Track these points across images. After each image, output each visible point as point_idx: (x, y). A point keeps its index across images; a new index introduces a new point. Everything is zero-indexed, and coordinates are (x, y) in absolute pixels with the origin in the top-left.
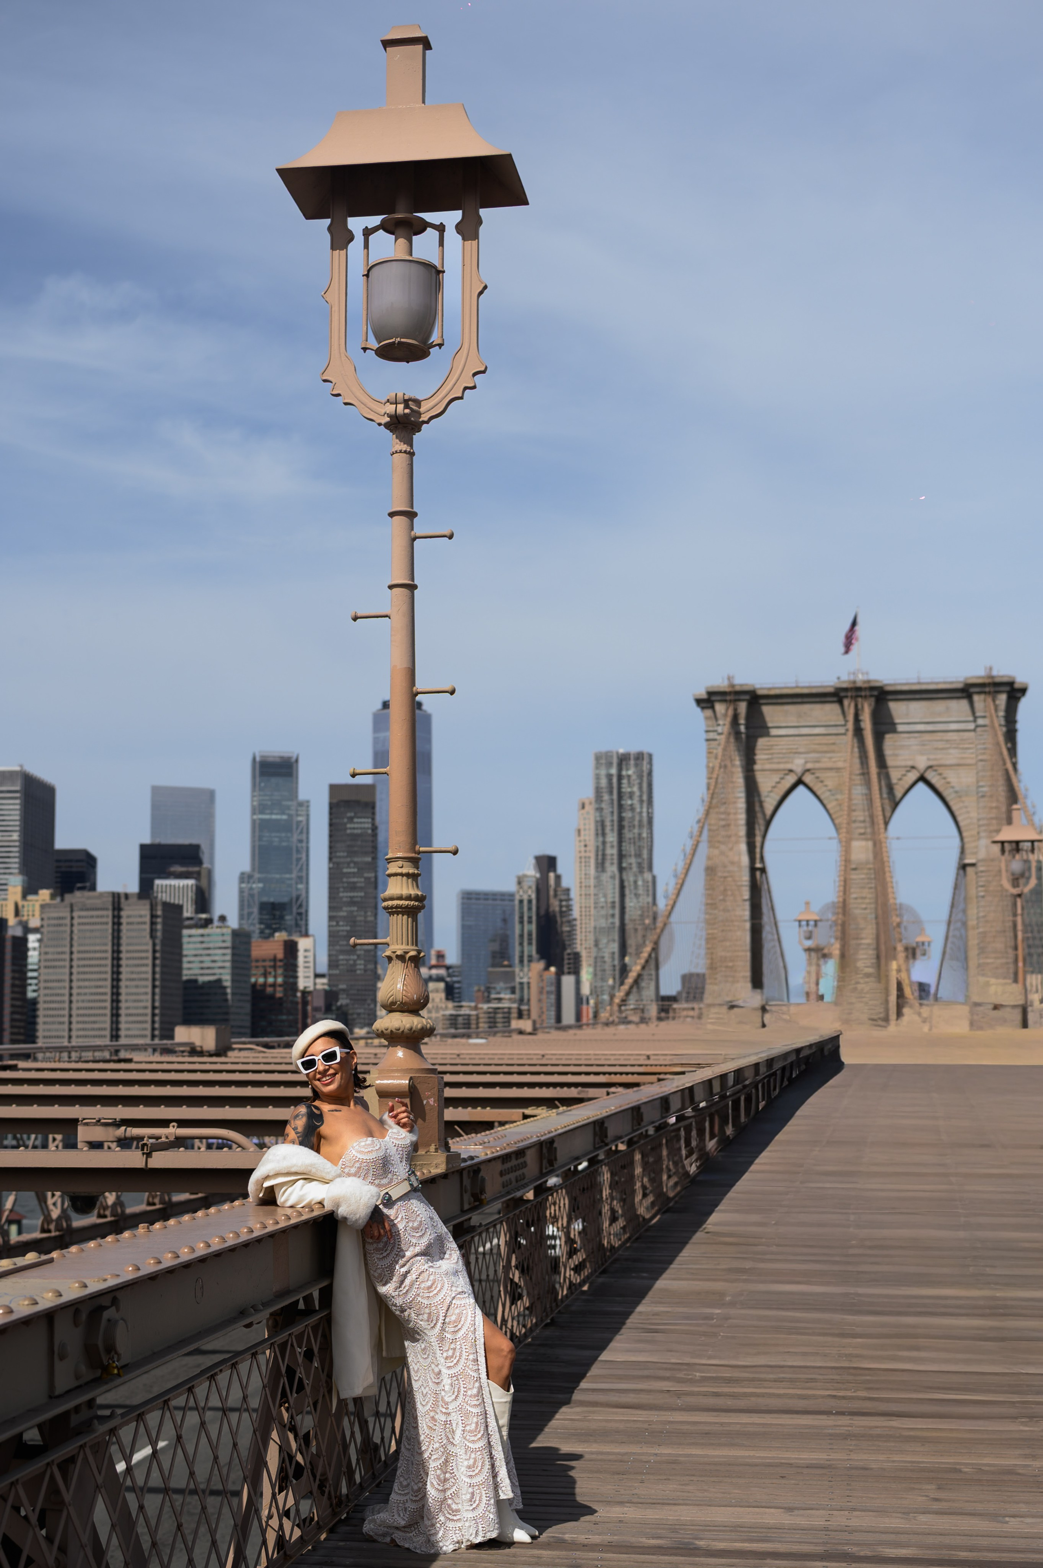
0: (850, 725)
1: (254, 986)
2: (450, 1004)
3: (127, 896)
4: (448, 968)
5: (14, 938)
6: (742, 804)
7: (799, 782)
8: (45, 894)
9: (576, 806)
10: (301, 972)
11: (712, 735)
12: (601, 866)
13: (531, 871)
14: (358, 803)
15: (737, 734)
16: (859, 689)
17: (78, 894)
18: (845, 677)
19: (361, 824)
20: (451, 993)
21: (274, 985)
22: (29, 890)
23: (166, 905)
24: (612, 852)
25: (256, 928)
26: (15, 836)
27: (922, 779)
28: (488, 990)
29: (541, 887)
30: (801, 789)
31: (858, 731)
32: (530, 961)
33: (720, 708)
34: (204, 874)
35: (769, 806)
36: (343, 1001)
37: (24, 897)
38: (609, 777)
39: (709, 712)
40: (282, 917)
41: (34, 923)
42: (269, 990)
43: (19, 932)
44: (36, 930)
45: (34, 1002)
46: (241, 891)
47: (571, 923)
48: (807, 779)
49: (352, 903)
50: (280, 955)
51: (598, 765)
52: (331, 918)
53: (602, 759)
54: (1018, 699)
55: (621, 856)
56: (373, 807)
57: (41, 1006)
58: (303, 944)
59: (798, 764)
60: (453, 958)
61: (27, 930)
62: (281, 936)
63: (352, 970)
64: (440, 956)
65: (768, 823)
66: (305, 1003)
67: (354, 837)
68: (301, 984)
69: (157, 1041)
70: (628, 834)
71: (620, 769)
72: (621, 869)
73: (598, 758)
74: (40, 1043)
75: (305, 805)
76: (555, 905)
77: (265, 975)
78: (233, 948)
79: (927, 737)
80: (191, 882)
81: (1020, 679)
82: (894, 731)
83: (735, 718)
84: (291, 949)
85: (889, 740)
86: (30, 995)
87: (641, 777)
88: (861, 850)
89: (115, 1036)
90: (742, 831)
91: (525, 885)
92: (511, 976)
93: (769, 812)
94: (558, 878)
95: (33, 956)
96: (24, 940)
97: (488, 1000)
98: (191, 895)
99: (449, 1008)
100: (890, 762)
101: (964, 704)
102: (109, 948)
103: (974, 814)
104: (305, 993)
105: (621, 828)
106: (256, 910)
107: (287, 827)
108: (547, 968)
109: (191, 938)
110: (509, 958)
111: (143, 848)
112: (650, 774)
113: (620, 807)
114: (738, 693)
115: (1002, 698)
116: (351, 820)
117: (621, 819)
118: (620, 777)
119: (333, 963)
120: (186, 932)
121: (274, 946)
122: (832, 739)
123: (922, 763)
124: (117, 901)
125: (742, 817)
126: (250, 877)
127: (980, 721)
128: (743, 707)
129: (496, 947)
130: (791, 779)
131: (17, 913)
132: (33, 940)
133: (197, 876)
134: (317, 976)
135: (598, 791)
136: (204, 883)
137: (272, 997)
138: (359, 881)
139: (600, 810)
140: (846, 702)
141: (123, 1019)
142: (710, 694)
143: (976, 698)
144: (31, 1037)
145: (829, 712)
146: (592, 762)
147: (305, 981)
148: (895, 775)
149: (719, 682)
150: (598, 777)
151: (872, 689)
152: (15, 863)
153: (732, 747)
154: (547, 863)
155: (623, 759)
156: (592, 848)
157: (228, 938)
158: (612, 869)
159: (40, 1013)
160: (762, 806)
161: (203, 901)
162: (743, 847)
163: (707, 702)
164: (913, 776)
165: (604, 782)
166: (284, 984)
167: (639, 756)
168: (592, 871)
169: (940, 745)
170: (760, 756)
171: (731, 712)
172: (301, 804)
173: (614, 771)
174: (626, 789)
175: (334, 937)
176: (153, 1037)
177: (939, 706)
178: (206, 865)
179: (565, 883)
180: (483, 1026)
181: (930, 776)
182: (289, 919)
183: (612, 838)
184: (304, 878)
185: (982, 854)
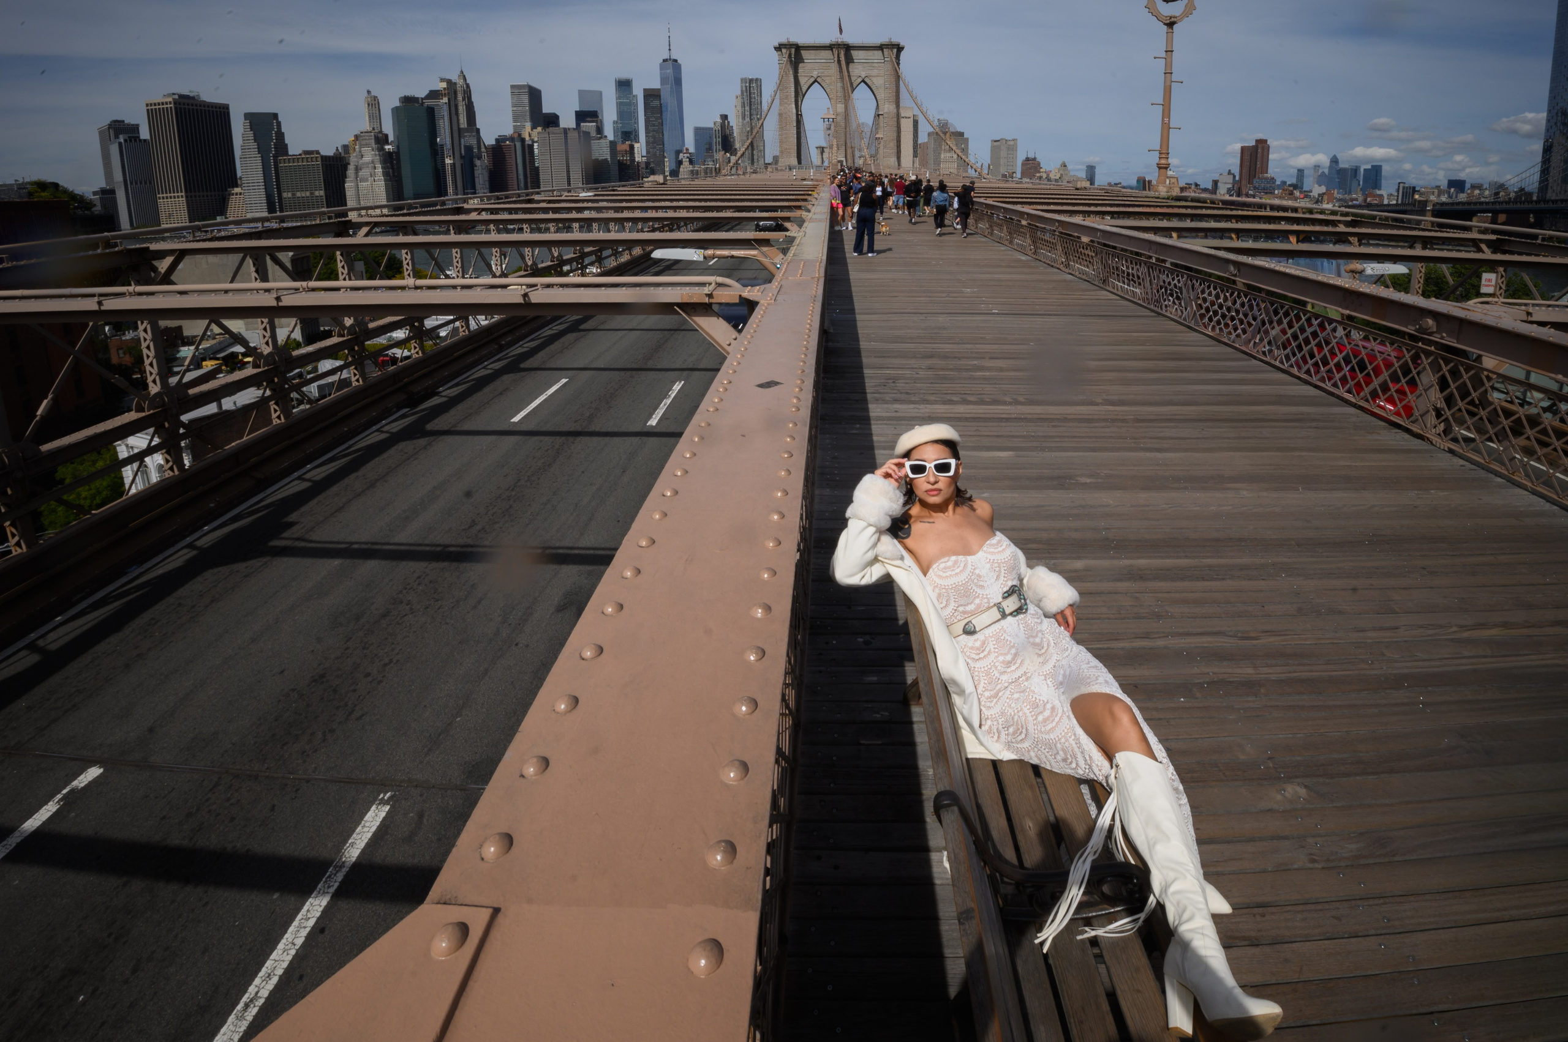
0: (836, 59)
1: (619, 160)
2: (691, 166)
3: (569, 129)
4: (690, 154)
5: (528, 145)
6: (793, 89)
7: (816, 81)
8: (539, 129)
9: (735, 97)
10: (636, 155)
11: (781, 62)
12: (744, 118)
13: (719, 120)
14: (654, 95)
15: (791, 61)
16: (839, 45)
17: (551, 128)
18: (834, 40)
19: (656, 103)
20: (691, 162)
21: (626, 160)
22: (534, 127)
23: (584, 132)
24: (747, 113)
25: (621, 140)
26: (527, 108)
27: (863, 81)
28: (705, 161)
29: (723, 126)
30: (816, 83)
31: (839, 61)
32: (719, 150)
33: (784, 51)
34: (599, 121)
35: (804, 89)
36: (652, 165)
37: (532, 130)
38: (746, 87)
39: (780, 53)
40: (629, 136)
41: (536, 139)
42: (625, 162)
43: (530, 143)
44: (536, 142)
45: (538, 167)
46: (614, 127)
47: (734, 138)
48: (819, 80)
49: (654, 131)
50: (628, 149)
51: (742, 83)
52: (646, 136)
53: (743, 80)
54: (901, 51)
55: (751, 115)
56: (660, 96)
57: (540, 169)
58: (636, 145)
59: (815, 74)
60: (692, 150)
61: (533, 142)
62: (628, 143)
63: (655, 154)
64: (687, 149)
65: (804, 96)
66: (638, 166)
67: (653, 107)
68: (637, 160)
69: (585, 186)
70: (753, 107)
71: (750, 84)
72: (751, 119)
73: (742, 80)
74: (542, 189)
75: (636, 96)
76: (728, 132)
77: (623, 157)
78: (610, 147)
79: (865, 65)
80: (594, 124)
81: (902, 44)
82: (854, 62)
83: (790, 55)
84: (632, 147)
85: (851, 66)
86: (537, 165)
87: (757, 87)
88: (840, 108)
89: (569, 184)
90: (793, 100)
91: (717, 125)
92: (712, 156)
93: (804, 91)
94: (729, 122)
95: (536, 151)
96: (533, 146)
97: (704, 165)
98: (595, 129)
99: (691, 168)
100: (851, 74)
101: (880, 52)
102: (564, 147)
103: (883, 95)
104: (638, 163)
105: (750, 105)
106: (620, 134)
107: (629, 104)
108: (725, 153)
109: (595, 144)
110: (712, 150)
111: (576, 112)
112: (761, 86)
113: (750, 97)
114: (791, 45)
115: (895, 50)
116: (652, 101)
117: (751, 101)
118: (750, 87)
119: (648, 152)
120: (592, 142)
121: (625, 147)
122: (829, 64)
123: (863, 75)
124: (566, 131)
125: (793, 94)
126: (617, 122)
127: (886, 59)
128: (793, 50)
129: (707, 146)
130: (812, 80)
131: (530, 136)
132: (536, 145)
133: (596, 122)
134: (642, 157)
135: (742, 91)
136: (599, 124)
137: (626, 164)
138: (656, 123)
139: (743, 98)
140: (834, 50)
141: (571, 173)
142: (780, 45)
143: (885, 50)
144: (539, 187)
145: (827, 54)
146: (740, 81)
147: (638, 158)
148: (853, 79)
149: (784, 41)
150: (742, 87)
151: (844, 45)
152: (528, 118)
153: (789, 66)
154: (724, 117)
155: (751, 81)
156: (740, 112)
157: (608, 144)
158: (748, 119)
159: (540, 171)
160: (801, 89)
161: (600, 130)
162: (794, 106)
163: (779, 48)
164: (860, 80)
165: (744, 89)
166: (630, 160)
167: (757, 80)
168: (741, 120)
169: (870, 68)
170: (800, 70)
171: (788, 52)
172: (634, 96)
173: (748, 85)
174: (752, 91)
175: (647, 143)
176: (583, 184)
177: (870, 53)
178: (600, 118)
179: (731, 124)
180: (703, 174)
181: (866, 80)
182: (632, 137)
183: (747, 108)
184: (637, 122)
185: (886, 110)
